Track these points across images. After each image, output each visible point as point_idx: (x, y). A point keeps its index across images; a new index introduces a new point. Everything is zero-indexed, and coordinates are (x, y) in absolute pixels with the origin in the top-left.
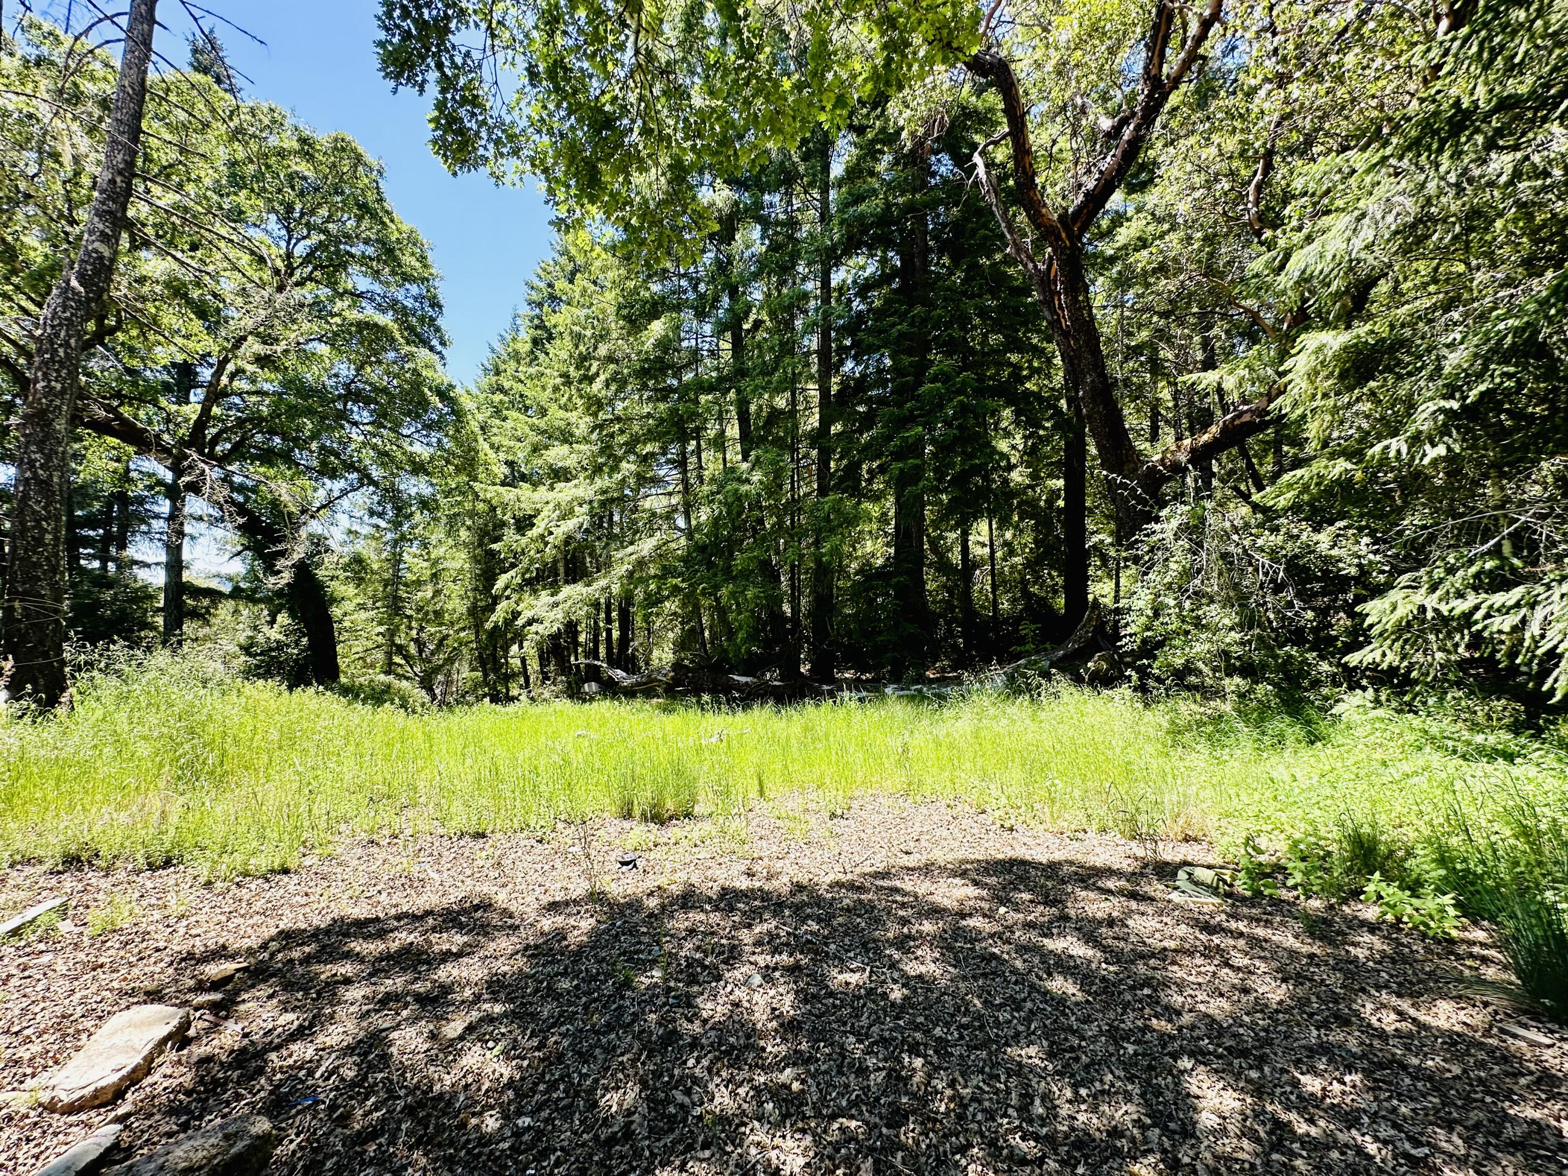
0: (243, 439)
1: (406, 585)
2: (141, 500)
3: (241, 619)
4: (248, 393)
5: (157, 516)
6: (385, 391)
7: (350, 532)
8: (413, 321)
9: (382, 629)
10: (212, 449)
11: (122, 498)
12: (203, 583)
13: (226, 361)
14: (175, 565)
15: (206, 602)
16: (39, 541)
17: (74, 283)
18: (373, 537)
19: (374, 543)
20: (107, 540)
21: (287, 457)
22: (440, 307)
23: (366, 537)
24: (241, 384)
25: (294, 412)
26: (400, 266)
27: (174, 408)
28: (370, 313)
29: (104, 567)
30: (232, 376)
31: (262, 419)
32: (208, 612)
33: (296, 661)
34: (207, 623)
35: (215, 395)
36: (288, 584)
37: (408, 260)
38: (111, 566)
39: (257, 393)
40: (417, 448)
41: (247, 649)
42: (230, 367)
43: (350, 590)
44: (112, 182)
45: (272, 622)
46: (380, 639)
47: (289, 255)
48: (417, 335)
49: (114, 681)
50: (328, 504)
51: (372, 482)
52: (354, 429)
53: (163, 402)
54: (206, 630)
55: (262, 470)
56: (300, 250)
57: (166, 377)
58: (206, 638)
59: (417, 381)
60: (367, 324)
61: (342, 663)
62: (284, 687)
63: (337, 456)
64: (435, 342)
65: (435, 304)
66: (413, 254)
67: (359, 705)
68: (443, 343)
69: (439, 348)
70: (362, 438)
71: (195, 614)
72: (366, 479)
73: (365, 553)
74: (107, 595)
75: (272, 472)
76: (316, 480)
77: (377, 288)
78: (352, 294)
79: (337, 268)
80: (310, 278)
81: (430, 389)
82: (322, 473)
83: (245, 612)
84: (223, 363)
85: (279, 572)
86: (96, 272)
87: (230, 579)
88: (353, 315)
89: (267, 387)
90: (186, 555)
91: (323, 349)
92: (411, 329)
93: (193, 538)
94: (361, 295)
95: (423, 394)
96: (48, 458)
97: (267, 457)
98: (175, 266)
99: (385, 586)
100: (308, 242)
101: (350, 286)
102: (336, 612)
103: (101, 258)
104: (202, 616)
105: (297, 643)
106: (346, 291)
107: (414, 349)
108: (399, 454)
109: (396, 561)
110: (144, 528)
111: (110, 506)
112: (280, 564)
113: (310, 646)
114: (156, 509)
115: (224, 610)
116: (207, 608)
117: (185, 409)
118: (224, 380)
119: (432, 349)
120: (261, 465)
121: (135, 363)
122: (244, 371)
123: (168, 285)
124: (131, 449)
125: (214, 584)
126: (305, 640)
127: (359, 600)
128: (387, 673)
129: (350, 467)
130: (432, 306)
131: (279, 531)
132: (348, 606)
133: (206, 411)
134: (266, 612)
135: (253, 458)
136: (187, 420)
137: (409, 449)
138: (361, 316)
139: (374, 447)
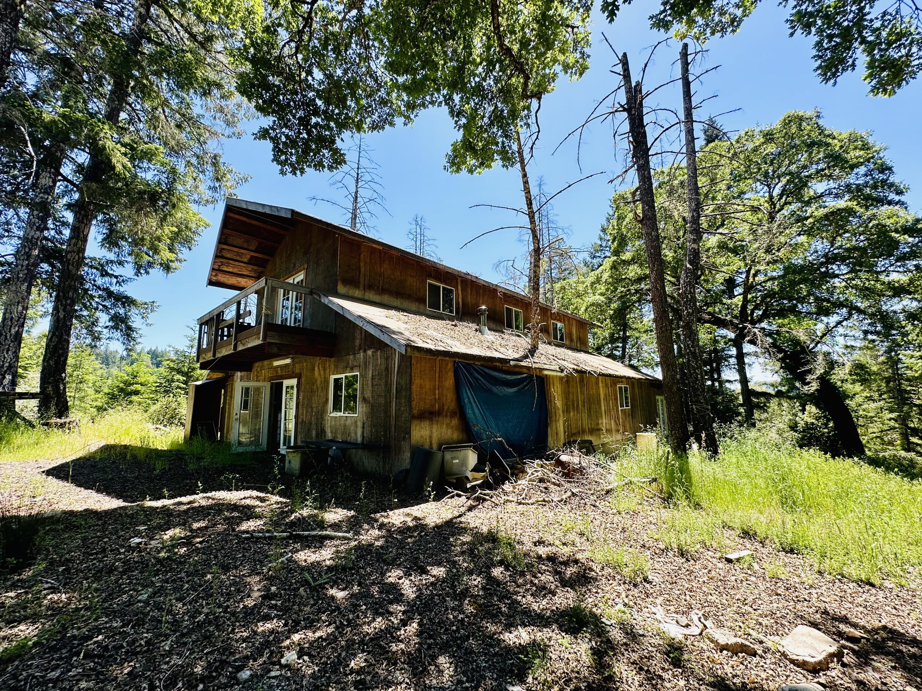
0: (767, 308)
1: (908, 380)
2: (723, 350)
3: (784, 408)
4: (764, 282)
5: (731, 356)
6: (855, 248)
7: (847, 347)
8: (868, 191)
9: (893, 415)
10: (752, 317)
11: (716, 351)
12: (759, 389)
13: (750, 269)
14: (744, 381)
15: (763, 399)
16: (696, 378)
17: (688, 266)
18: (868, 348)
19: (869, 352)
20: (712, 371)
21: (793, 310)
22: (890, 169)
23: (860, 349)
24: (760, 278)
25: (793, 284)
26: (847, 162)
27: (729, 301)
28: (833, 204)
29: (713, 384)
30: (755, 275)
31: (775, 293)
32: (765, 405)
33: (828, 437)
34: (766, 411)
35: (749, 288)
36: (817, 390)
37: (853, 155)
38: (717, 384)
39: (769, 280)
40: (894, 276)
41: (793, 427)
42: (753, 272)
43: (858, 387)
44: (693, 216)
45: (803, 410)
46: (892, 423)
47: (771, 197)
48: (874, 199)
49: (735, 444)
50: (828, 331)
51: (860, 311)
52: (837, 280)
53: (724, 301)
54: (765, 415)
55: (780, 321)
56: (777, 192)
57: (722, 288)
58: (767, 420)
59: (882, 230)
60: (832, 213)
61: (864, 440)
62: (828, 456)
63: (828, 301)
64: (892, 196)
65: (885, 169)
66: (856, 148)
67: (892, 475)
68: (899, 193)
69: (897, 198)
70: (844, 284)
71: (758, 406)
72: (853, 309)
73: (863, 360)
74: (720, 399)
75: (786, 321)
76: (816, 319)
77: (832, 184)
78: (815, 198)
79: (800, 189)
80: (786, 203)
81: (897, 231)
82: (818, 314)
83: (785, 405)
84: (748, 272)
85: (809, 383)
86: (694, 257)
87: (772, 385)
88: (821, 212)
89: (775, 274)
90: (748, 375)
91: (803, 239)
92: (868, 198)
93: (750, 365)
94: (822, 195)
95: (892, 239)
96: (693, 342)
97: (782, 313)
98: (720, 236)
99: (888, 383)
100: (780, 185)
101: (812, 193)
102: (851, 403)
103: (695, 250)
104: (763, 408)
105: (826, 425)
106: (811, 198)
107: (875, 211)
108: (878, 286)
109: (893, 363)
110: (726, 363)
111: (710, 355)
112: (809, 378)
113: (835, 428)
114: (730, 353)
115: (773, 404)
116: (764, 403)
117: (735, 300)
118: (751, 280)
119: (890, 203)
120: (779, 319)
121: (710, 286)
122: (759, 271)
123: (719, 247)
124: (715, 327)
125: (764, 389)
126: (831, 424)
127: (866, 394)
128: (908, 450)
129: (841, 305)
130: (882, 171)
131: (804, 358)
132: (859, 399)
133: (745, 299)
134: (798, 404)
135: (774, 316)
136: (737, 306)
137: (887, 279)
138: (826, 210)
139: (856, 287)
